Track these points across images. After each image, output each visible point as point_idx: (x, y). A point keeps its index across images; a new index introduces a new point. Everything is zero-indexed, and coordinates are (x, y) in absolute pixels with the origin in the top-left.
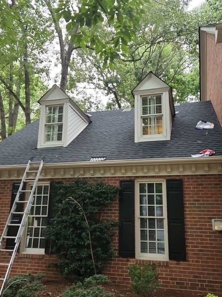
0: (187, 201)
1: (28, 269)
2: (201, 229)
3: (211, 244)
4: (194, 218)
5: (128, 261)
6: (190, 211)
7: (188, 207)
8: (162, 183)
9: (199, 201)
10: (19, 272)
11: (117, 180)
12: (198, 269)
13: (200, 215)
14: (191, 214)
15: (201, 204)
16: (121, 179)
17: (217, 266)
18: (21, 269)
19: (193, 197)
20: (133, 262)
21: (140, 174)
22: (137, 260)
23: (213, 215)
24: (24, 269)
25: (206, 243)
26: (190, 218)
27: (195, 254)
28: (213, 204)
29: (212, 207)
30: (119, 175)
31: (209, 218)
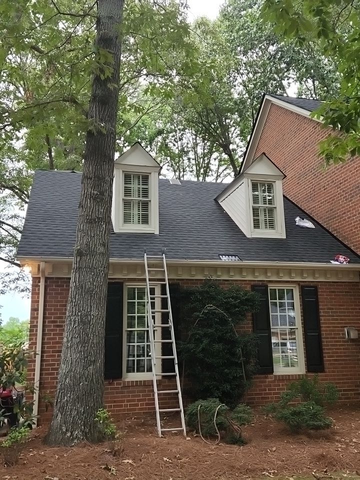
0: (322, 309)
1: (139, 400)
2: (336, 338)
3: (345, 353)
4: (329, 327)
5: (266, 378)
6: (324, 320)
7: (323, 316)
8: (293, 289)
9: (333, 309)
10: (126, 406)
11: (248, 284)
12: (335, 379)
13: (334, 323)
14: (326, 324)
15: (335, 312)
16: (252, 283)
17: (351, 375)
18: (128, 401)
19: (326, 305)
20: (271, 378)
21: (274, 278)
22: (275, 376)
23: (345, 323)
24: (134, 401)
25: (341, 353)
26: (325, 327)
27: (331, 364)
28: (345, 312)
29: (344, 316)
30: (250, 278)
31: (342, 327)
